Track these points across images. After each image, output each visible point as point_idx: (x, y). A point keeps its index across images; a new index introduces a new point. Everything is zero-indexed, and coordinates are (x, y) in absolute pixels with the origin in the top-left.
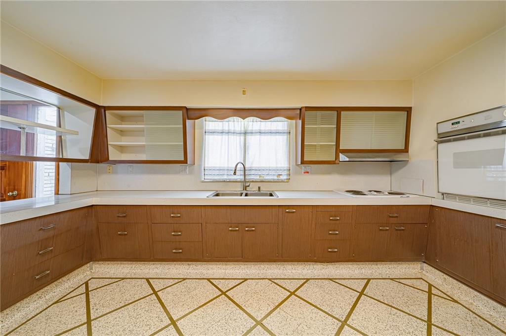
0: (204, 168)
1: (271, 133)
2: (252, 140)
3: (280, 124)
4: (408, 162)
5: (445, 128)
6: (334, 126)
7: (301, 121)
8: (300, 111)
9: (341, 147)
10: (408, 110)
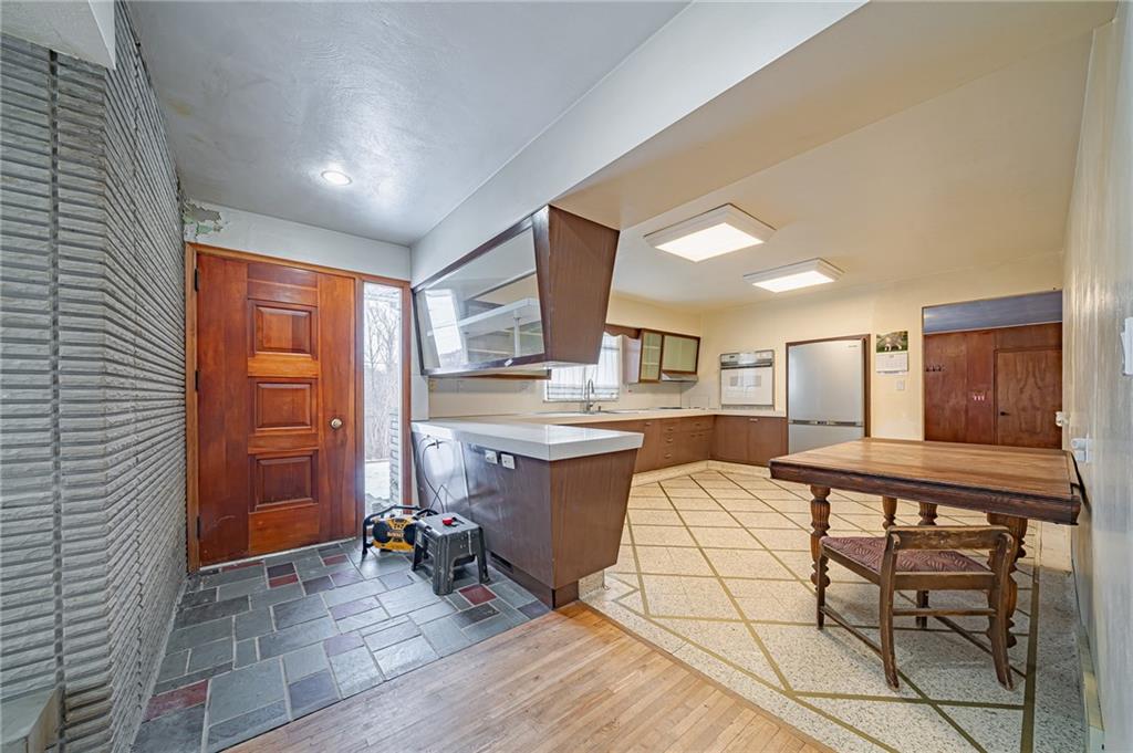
0: (548, 384)
4: (695, 382)
5: (726, 359)
6: (659, 348)
7: (639, 341)
8: (638, 333)
9: (664, 368)
10: (698, 339)
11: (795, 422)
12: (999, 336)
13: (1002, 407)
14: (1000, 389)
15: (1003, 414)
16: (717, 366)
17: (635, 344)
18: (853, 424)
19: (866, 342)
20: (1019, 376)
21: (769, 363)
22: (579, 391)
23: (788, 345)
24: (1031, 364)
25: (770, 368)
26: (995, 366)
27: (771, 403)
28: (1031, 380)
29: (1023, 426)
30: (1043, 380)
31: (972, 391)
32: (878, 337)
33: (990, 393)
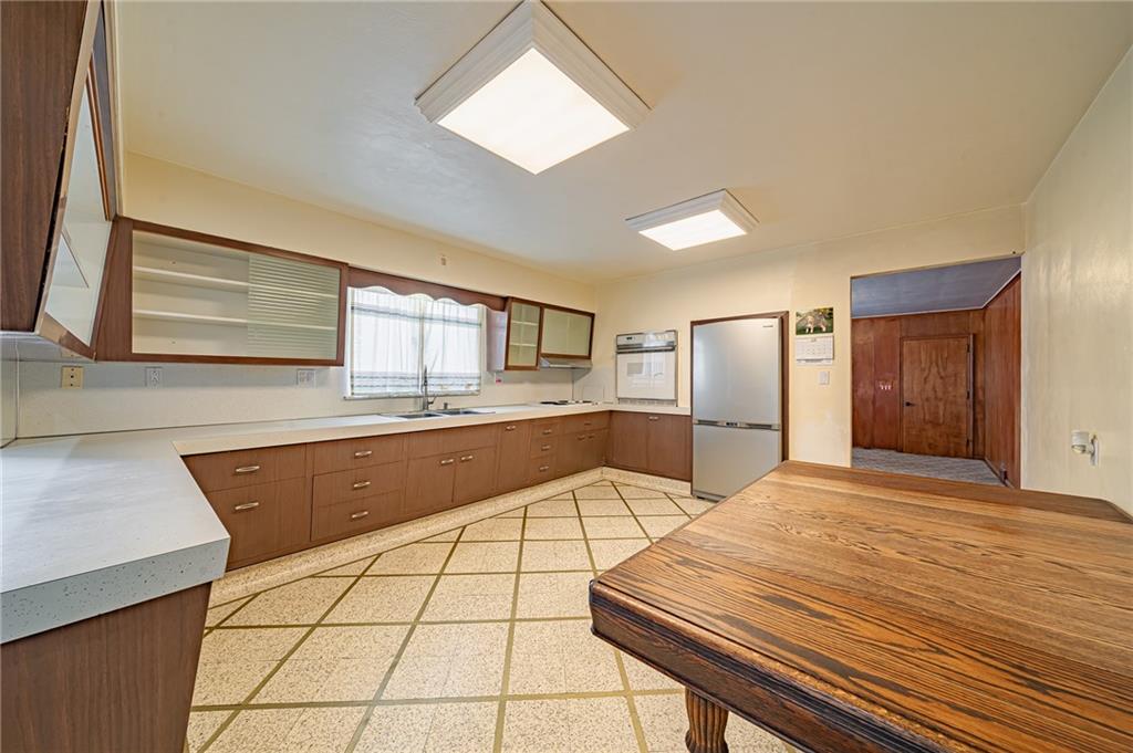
0: (352, 372)
1: (467, 323)
2: (435, 331)
3: (475, 312)
4: (589, 369)
5: (623, 341)
6: (537, 325)
7: (505, 314)
8: (504, 301)
9: (543, 351)
10: (592, 316)
11: (701, 422)
12: (904, 322)
13: (907, 397)
14: (905, 379)
15: (908, 404)
16: (613, 349)
17: (501, 318)
18: (768, 427)
19: (783, 320)
20: (923, 365)
21: (672, 347)
22: (415, 382)
23: (694, 323)
24: (934, 353)
25: (672, 353)
26: (901, 354)
27: (673, 398)
28: (934, 370)
29: (927, 417)
30: (945, 369)
31: (879, 380)
32: (798, 315)
33: (897, 382)
